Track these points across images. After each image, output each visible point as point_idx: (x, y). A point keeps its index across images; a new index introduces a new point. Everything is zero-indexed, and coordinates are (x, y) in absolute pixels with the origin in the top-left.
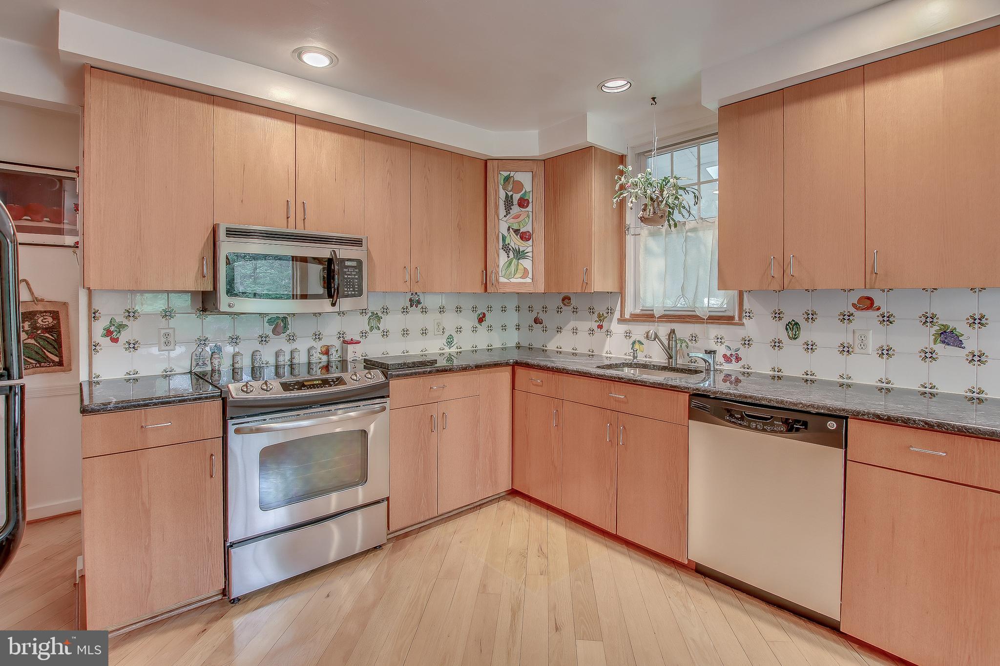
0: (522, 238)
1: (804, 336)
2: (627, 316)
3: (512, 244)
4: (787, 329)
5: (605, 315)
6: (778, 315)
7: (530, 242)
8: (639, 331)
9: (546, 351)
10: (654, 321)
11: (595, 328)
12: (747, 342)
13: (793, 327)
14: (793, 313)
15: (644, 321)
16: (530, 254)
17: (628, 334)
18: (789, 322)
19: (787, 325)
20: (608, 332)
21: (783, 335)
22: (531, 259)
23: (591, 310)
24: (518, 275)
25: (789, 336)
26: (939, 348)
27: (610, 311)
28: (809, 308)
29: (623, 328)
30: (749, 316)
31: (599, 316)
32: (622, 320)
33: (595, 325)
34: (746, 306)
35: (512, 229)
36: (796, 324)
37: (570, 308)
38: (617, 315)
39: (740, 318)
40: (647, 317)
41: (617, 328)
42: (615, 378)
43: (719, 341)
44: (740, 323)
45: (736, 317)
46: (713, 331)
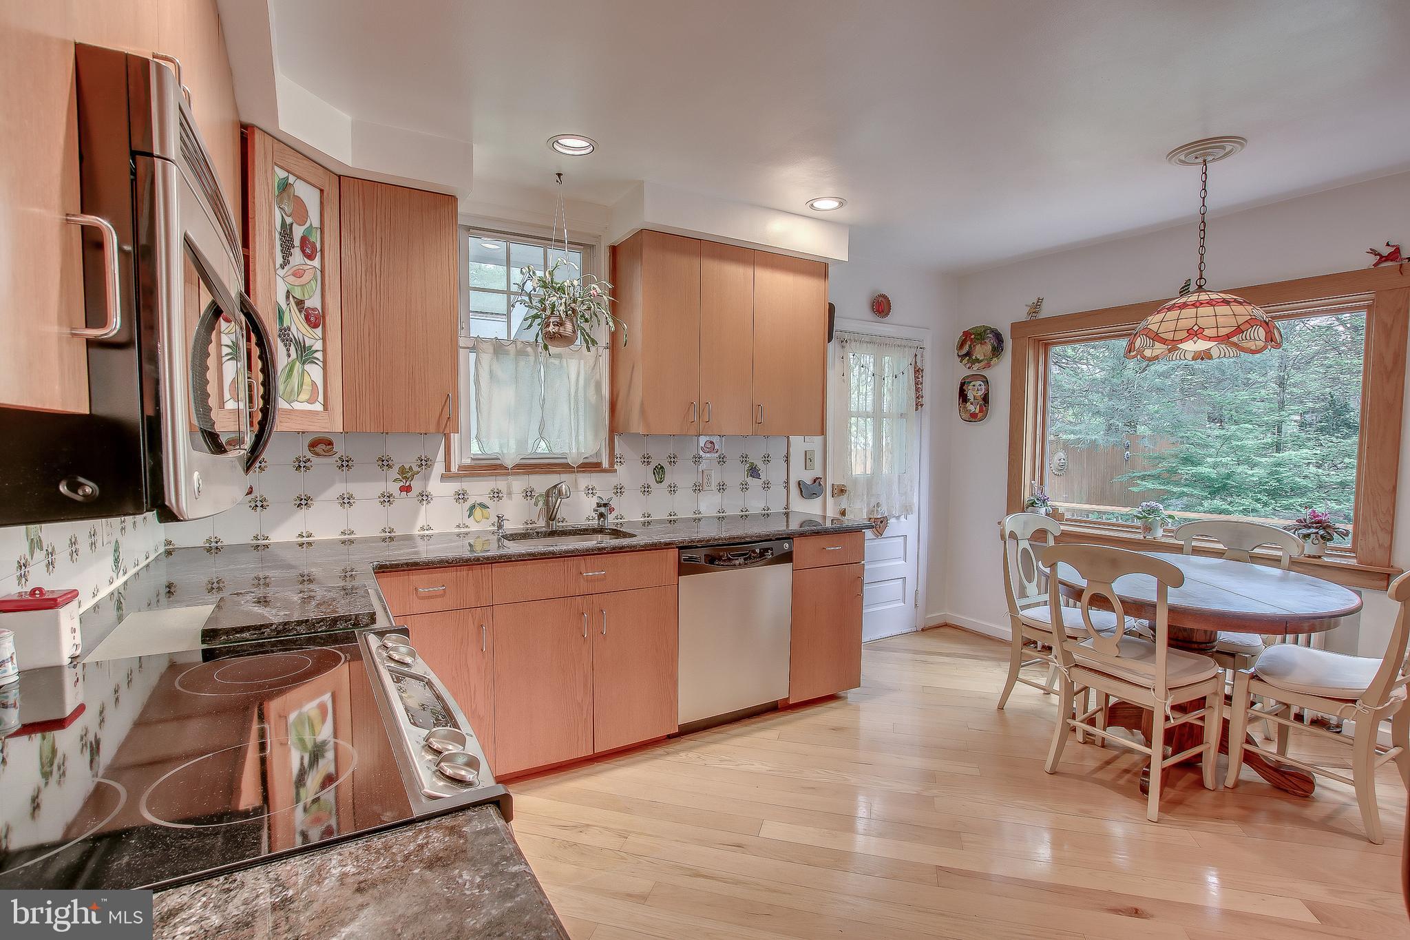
0: (307, 319)
1: (668, 479)
2: (454, 469)
3: (294, 329)
4: (654, 473)
5: (415, 469)
6: (646, 460)
7: (319, 331)
8: (479, 489)
9: (267, 546)
10: (508, 474)
11: (396, 492)
12: (619, 490)
13: (659, 471)
14: (659, 458)
15: (483, 475)
16: (319, 355)
17: (461, 496)
18: (656, 467)
19: (655, 469)
20: (424, 497)
21: (651, 480)
22: (321, 364)
23: (385, 463)
24: (304, 396)
25: (656, 480)
26: (750, 480)
27: (425, 463)
28: (671, 451)
29: (453, 487)
30: (620, 462)
31: (402, 471)
32: (447, 477)
33: (394, 488)
34: (617, 451)
35: (293, 297)
36: (662, 467)
37: (333, 460)
38: (438, 468)
39: (612, 464)
40: (491, 468)
41: (437, 487)
42: (593, 550)
43: (590, 491)
44: (611, 470)
45: (605, 464)
46: (584, 480)
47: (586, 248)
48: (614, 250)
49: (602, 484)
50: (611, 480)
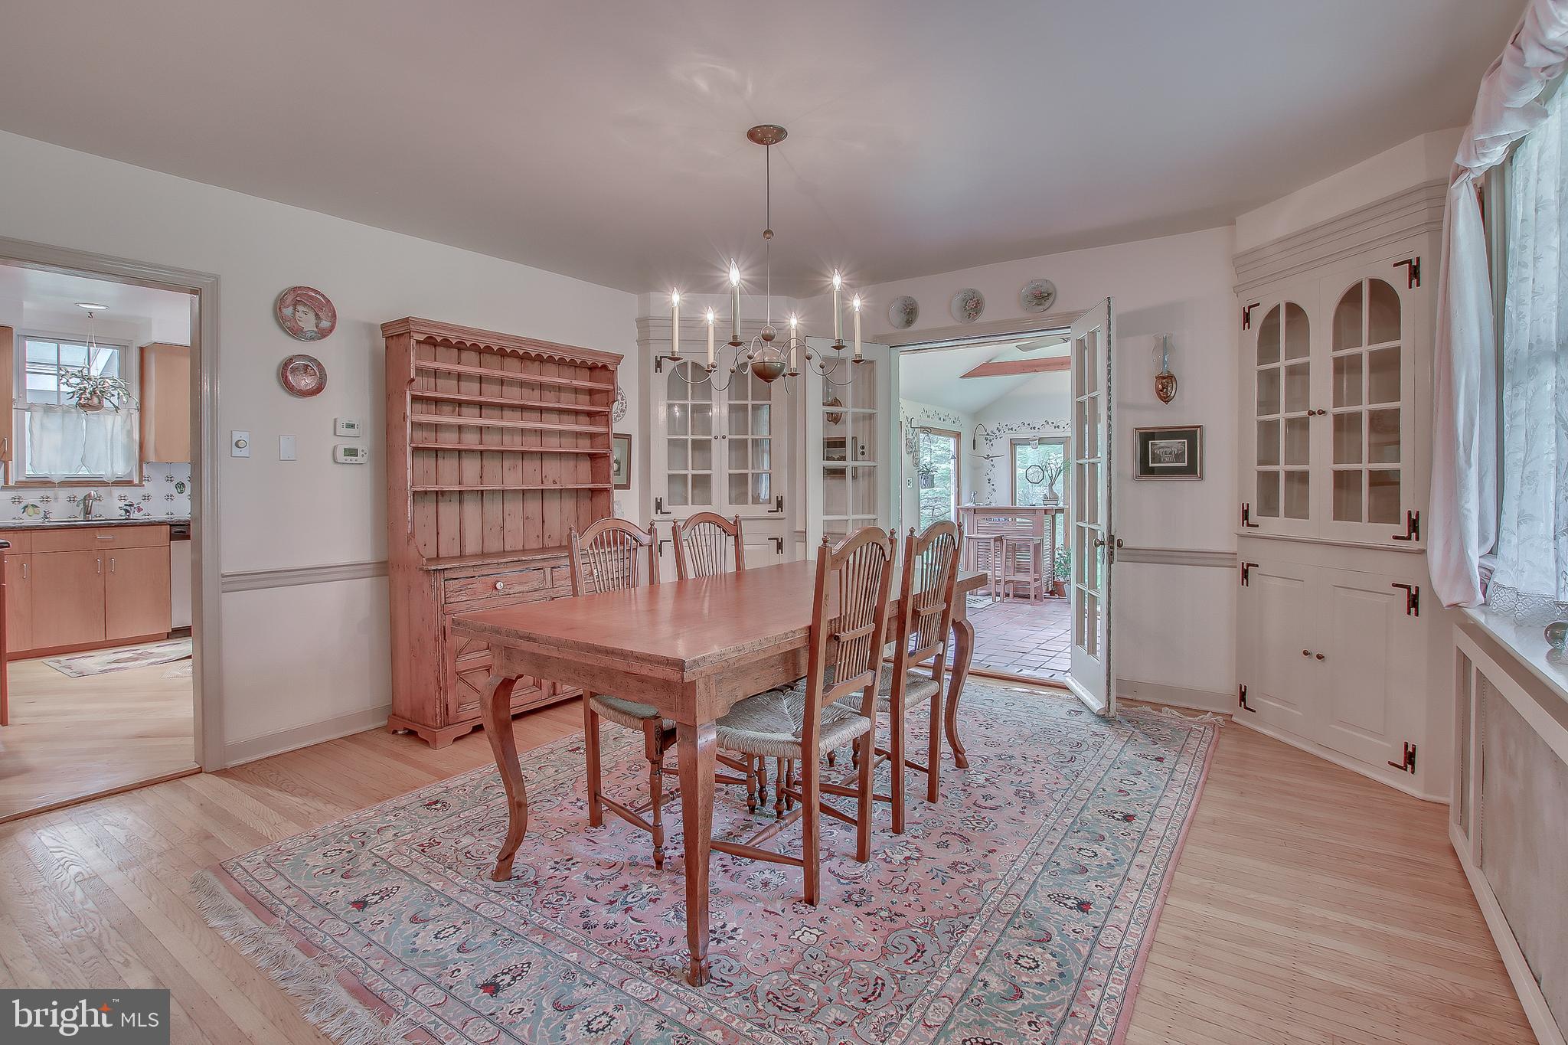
2: (11, 483)
4: (176, 487)
6: (169, 478)
8: (31, 496)
10: (55, 487)
12: (147, 498)
13: (181, 486)
15: (35, 487)
17: (17, 500)
18: (178, 483)
19: (177, 485)
21: (174, 491)
25: (178, 492)
29: (9, 494)
30: (147, 480)
32: (5, 488)
34: (145, 473)
36: (182, 484)
39: (141, 481)
40: (41, 483)
43: (121, 498)
44: (140, 485)
45: (136, 481)
46: (117, 491)
47: (123, 348)
48: (142, 350)
49: (133, 495)
50: (140, 491)
